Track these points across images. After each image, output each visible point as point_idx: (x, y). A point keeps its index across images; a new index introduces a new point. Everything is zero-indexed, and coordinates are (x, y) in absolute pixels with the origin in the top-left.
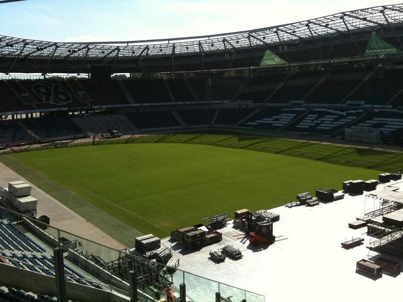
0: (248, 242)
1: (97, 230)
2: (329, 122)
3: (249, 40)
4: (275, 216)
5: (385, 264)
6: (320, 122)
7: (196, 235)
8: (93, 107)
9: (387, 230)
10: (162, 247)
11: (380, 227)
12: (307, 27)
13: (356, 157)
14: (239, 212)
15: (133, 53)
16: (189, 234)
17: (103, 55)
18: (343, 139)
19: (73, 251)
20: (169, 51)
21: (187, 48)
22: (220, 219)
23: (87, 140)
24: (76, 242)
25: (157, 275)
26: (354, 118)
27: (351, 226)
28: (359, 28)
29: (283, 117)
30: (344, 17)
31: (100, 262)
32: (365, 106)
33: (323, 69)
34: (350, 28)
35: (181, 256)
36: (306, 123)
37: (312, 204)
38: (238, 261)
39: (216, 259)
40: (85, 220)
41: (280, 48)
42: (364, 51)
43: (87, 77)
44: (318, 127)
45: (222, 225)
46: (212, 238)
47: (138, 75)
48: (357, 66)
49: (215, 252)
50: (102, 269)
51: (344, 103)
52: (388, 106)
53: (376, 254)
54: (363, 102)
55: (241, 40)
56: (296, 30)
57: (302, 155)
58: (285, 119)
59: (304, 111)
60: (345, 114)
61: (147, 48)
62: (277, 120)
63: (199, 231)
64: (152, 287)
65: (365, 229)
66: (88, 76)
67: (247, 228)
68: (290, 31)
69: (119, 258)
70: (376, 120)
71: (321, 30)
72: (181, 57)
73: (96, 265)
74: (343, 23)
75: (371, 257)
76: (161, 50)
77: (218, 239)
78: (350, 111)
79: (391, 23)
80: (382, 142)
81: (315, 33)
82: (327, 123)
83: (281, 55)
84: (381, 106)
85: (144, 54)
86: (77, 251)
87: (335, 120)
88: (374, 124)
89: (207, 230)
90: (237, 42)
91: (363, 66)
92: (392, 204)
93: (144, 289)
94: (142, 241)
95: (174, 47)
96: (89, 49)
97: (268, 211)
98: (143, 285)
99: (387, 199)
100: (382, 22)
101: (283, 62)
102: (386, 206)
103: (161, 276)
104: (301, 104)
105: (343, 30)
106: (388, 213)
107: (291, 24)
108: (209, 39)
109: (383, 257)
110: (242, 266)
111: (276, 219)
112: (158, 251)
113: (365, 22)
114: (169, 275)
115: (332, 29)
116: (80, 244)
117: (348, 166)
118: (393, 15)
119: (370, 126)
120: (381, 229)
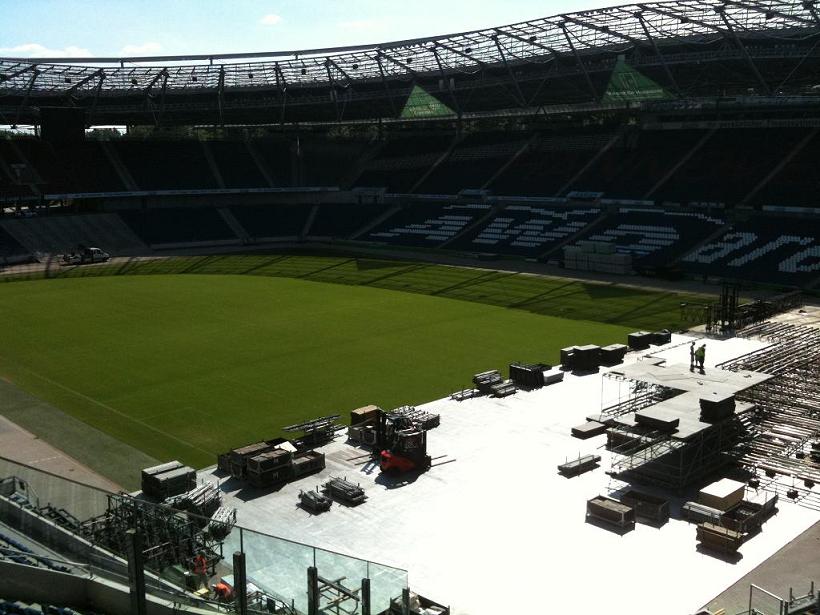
0: (377, 471)
1: (60, 455)
2: (534, 233)
3: (379, 63)
4: (431, 417)
5: (640, 504)
6: (517, 232)
7: (271, 460)
8: (46, 197)
9: (644, 438)
10: (199, 486)
11: (630, 435)
12: (494, 43)
13: (586, 301)
14: (360, 411)
15: (135, 82)
16: (256, 458)
17: (67, 87)
18: (562, 265)
19: (7, 499)
20: (212, 82)
21: (251, 76)
22: (320, 426)
23: (33, 268)
24: (14, 482)
25: (190, 544)
26: (583, 224)
27: (578, 434)
28: (593, 47)
29: (446, 223)
30: (566, 24)
31: (66, 521)
32: (604, 201)
33: (524, 126)
34: (577, 46)
35: (239, 502)
36: (490, 236)
37: (503, 392)
38: (357, 508)
39: (313, 506)
40: (33, 436)
41: (441, 82)
42: (601, 93)
43: (33, 133)
44: (514, 243)
45: (325, 438)
46: (303, 466)
47: (145, 130)
48: (588, 123)
49: (311, 493)
50: (70, 533)
51: (563, 195)
52: (646, 203)
53: (625, 484)
54: (599, 194)
55: (362, 63)
56: (472, 47)
57: (482, 298)
58: (452, 226)
59: (488, 210)
60: (564, 216)
61: (165, 72)
62: (435, 227)
63: (278, 452)
64: (179, 568)
65: (603, 438)
66: (36, 129)
67: (375, 442)
68: (460, 49)
69: (109, 510)
70: (625, 229)
71: (520, 49)
72: (237, 93)
73: (59, 528)
74: (564, 36)
75: (613, 491)
76: (195, 79)
77: (316, 466)
78: (575, 212)
79: (656, 38)
80: (633, 273)
81: (510, 54)
82: (532, 235)
83: (442, 98)
84: (633, 202)
85: (159, 85)
86: (15, 499)
87: (547, 228)
88: (618, 236)
89: (294, 449)
90: (355, 67)
91: (601, 122)
92: (654, 389)
93: (161, 571)
94: (157, 477)
95: (222, 73)
96: (38, 73)
97: (417, 408)
98: (160, 563)
99: (644, 380)
100: (637, 36)
101: (447, 111)
102: (643, 394)
103: (199, 545)
104: (481, 196)
105: (564, 50)
106: (645, 407)
107: (462, 34)
108: (297, 59)
109: (637, 491)
110: (366, 517)
111: (434, 422)
112: (191, 495)
113: (606, 35)
114: (215, 542)
115: (542, 47)
116: (21, 484)
117: (568, 318)
118: (659, 23)
119: (612, 241)
120: (632, 438)
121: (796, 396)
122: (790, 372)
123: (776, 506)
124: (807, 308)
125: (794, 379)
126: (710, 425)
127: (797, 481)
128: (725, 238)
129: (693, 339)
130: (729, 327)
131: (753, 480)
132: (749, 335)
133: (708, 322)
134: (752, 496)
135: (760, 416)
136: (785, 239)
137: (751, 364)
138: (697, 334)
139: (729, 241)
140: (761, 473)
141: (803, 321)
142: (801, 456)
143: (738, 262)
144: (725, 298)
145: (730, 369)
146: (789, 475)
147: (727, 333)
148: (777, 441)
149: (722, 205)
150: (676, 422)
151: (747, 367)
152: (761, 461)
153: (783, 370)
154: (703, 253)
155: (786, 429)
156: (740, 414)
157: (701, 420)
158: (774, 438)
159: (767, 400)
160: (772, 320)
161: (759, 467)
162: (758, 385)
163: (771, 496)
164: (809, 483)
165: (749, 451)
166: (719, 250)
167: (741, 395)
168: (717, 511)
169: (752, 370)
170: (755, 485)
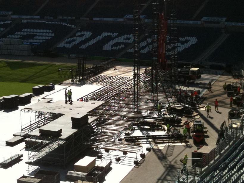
5: (45, 176)
9: (44, 142)
11: (37, 141)
26: (2, 29)
27: (9, 144)
53: (36, 167)
65: (23, 144)
70: (26, 31)
75: (30, 172)
80: (32, 54)
84: (28, 17)
88: (23, 35)
92: (48, 115)
99: (42, 111)
102: (42, 118)
106: (44, 125)
109: (42, 170)
119: (20, 38)
120: (39, 142)
121: (116, 111)
122: (112, 99)
123: (111, 166)
124: (117, 67)
125: (114, 103)
126: (77, 130)
127: (120, 152)
128: (77, 35)
129: (66, 87)
130: (82, 79)
131: (99, 155)
132: (92, 83)
133: (72, 78)
134: (100, 163)
135: (100, 123)
136: (105, 34)
137: (94, 97)
138: (67, 84)
139: (79, 36)
140: (103, 151)
141: (117, 74)
142: (120, 140)
143: (83, 47)
144: (79, 64)
145: (85, 101)
146: (115, 150)
147: (82, 82)
148: (109, 134)
149: (74, 18)
150: (60, 131)
151: (93, 99)
152: (102, 145)
153: (109, 98)
154: (67, 43)
155: (113, 127)
156: (91, 122)
157: (73, 128)
158: (107, 132)
159: (103, 114)
160: (102, 75)
161: (102, 148)
162: (98, 107)
163: (108, 162)
164: (125, 153)
165: (96, 140)
166: (74, 41)
167: (91, 113)
168: (83, 174)
169: (95, 100)
170: (100, 157)
